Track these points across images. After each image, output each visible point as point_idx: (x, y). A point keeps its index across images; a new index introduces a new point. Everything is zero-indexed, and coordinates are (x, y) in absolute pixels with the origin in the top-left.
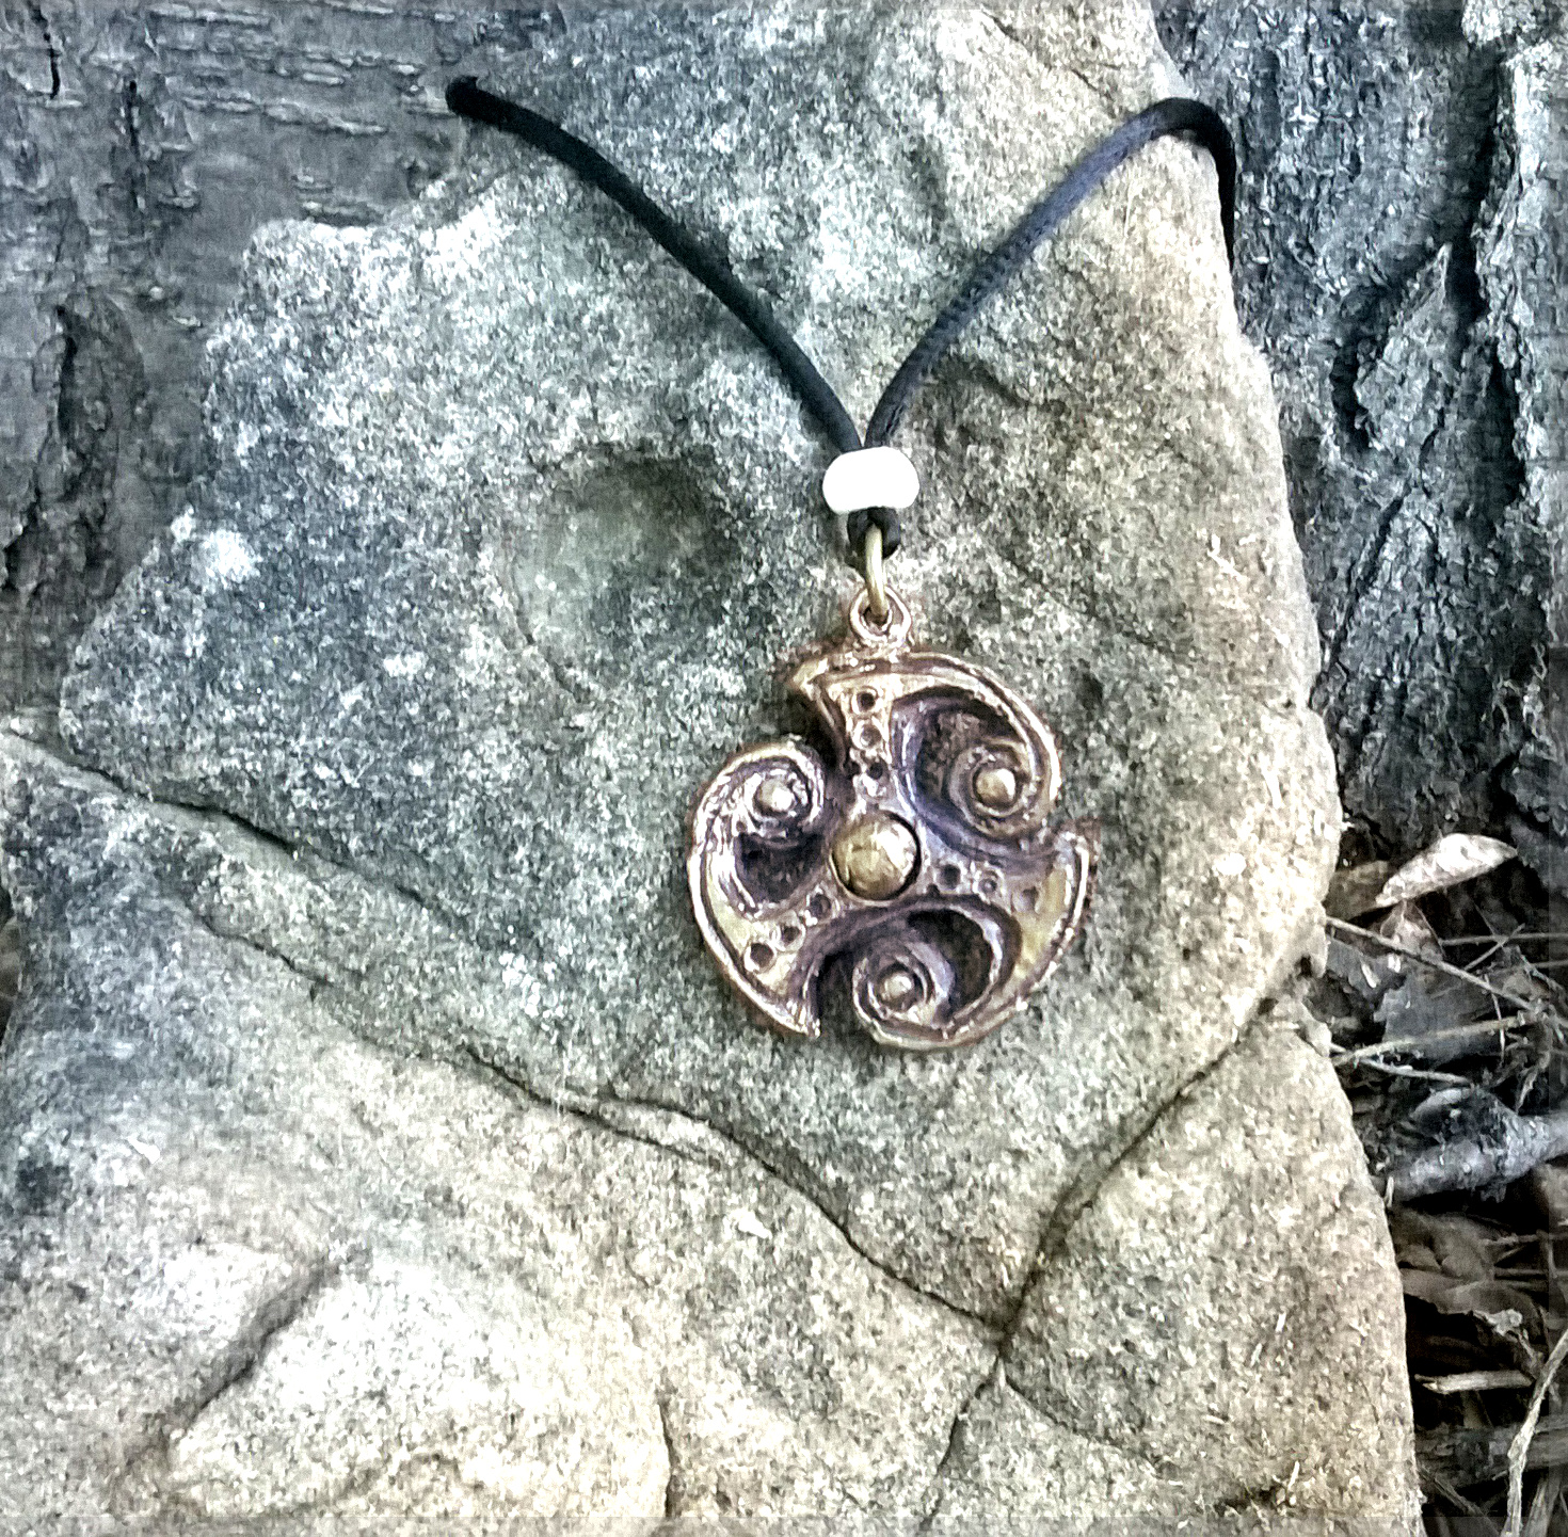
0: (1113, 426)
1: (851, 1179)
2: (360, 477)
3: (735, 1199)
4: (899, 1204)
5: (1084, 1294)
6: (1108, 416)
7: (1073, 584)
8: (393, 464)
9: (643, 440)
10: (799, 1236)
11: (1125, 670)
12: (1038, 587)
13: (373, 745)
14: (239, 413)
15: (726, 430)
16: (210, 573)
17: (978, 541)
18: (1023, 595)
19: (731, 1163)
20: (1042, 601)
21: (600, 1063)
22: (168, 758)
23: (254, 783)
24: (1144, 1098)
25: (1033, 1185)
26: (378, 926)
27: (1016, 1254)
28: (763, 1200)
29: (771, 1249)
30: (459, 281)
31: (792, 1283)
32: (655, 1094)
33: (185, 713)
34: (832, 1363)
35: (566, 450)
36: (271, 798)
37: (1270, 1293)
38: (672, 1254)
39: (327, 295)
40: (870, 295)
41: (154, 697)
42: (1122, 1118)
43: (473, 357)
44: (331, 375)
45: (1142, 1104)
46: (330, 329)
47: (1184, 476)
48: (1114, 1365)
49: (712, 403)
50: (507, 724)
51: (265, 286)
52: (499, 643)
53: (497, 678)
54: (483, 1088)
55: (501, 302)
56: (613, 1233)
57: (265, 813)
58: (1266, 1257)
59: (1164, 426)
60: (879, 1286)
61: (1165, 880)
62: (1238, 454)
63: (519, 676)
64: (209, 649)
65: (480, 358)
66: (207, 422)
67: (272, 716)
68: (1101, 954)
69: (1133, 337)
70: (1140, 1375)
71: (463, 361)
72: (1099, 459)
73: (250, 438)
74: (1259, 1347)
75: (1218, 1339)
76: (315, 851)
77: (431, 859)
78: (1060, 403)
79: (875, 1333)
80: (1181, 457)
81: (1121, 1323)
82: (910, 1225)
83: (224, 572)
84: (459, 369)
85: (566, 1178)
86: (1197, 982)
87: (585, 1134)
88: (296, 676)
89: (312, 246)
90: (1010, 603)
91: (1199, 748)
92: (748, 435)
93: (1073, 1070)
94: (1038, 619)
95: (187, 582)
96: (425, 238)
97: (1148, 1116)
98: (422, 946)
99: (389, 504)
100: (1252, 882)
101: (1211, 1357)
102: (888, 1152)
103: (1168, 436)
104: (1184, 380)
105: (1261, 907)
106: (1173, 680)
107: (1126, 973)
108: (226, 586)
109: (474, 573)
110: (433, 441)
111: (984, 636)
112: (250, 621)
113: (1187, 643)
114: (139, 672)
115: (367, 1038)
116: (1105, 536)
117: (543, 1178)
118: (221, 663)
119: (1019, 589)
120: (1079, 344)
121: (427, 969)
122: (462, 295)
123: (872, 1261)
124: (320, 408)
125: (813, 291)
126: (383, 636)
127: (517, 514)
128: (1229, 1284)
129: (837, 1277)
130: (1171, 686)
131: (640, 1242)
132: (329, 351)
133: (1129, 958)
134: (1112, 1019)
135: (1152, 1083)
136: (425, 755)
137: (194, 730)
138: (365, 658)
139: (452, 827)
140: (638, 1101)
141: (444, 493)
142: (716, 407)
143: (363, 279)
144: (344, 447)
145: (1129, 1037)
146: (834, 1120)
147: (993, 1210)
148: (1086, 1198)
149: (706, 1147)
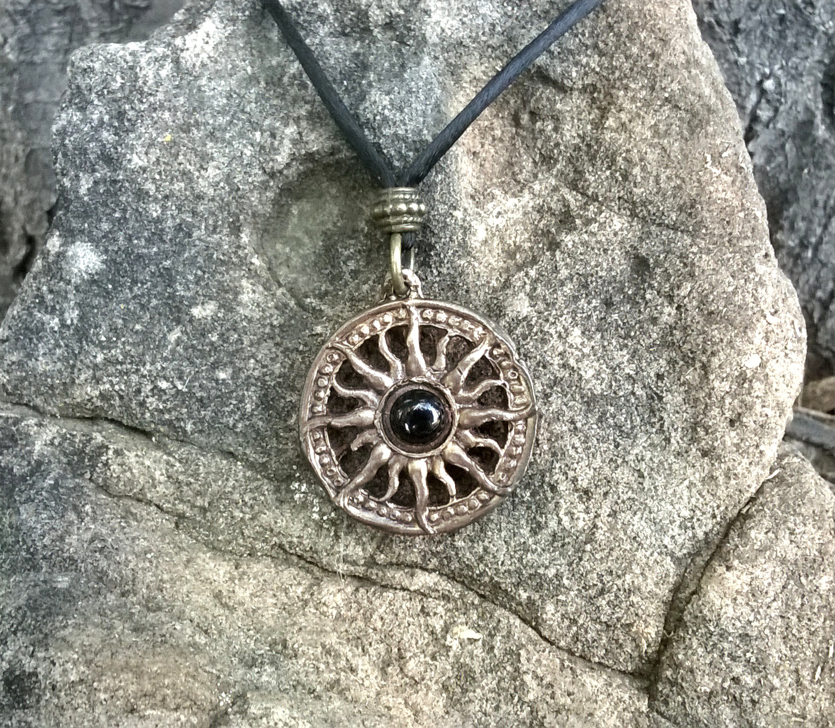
0: (630, 94)
1: (537, 597)
2: (160, 196)
3: (462, 619)
4: (571, 609)
5: (700, 651)
6: (626, 88)
7: (619, 198)
8: (179, 186)
9: (333, 147)
10: (508, 637)
11: (662, 247)
12: (596, 204)
13: (192, 363)
14: (79, 168)
15: (387, 131)
16: (76, 271)
17: (553, 182)
18: (588, 210)
19: (457, 596)
20: (601, 212)
21: (364, 543)
22: (65, 390)
23: (121, 398)
24: (719, 519)
25: (656, 584)
26: (211, 477)
27: (652, 630)
28: (481, 617)
29: (492, 648)
30: (203, 65)
31: (509, 668)
32: (401, 559)
33: (72, 360)
34: (544, 717)
35: (286, 161)
36: (133, 405)
37: (821, 633)
38: (428, 659)
39: (122, 86)
40: (463, 34)
41: (51, 352)
42: (706, 534)
43: (219, 112)
44: (132, 136)
45: (717, 523)
46: (127, 107)
47: (681, 119)
48: (727, 694)
49: (375, 115)
50: (272, 338)
51: (83, 86)
52: (261, 288)
53: (263, 311)
54: (292, 569)
55: (231, 76)
56: (389, 651)
57: (132, 416)
58: (816, 610)
59: (664, 89)
60: (567, 663)
61: (712, 377)
62: (713, 99)
63: (276, 308)
64: (81, 318)
65: (223, 112)
66: (59, 177)
67: (126, 354)
68: (676, 430)
69: (635, 36)
70: (746, 698)
71: (214, 116)
72: (623, 116)
73: (87, 182)
74: (819, 669)
75: (792, 668)
76: (165, 435)
77: (238, 430)
78: (594, 86)
79: (569, 695)
80: (677, 107)
81: (728, 667)
82: (581, 622)
83: (83, 268)
84: (211, 122)
85: (354, 619)
86: (742, 440)
87: (362, 590)
88: (138, 327)
89: (109, 56)
90: (581, 217)
91: (720, 290)
92: (401, 132)
93: (670, 508)
94: (601, 224)
95: (61, 279)
96: (178, 42)
97: (722, 530)
98: (241, 486)
99: (180, 210)
100: (767, 370)
101: (790, 680)
102: (558, 576)
103: (667, 95)
104: (673, 58)
105: (775, 386)
106: (695, 249)
107: (693, 440)
108: (86, 277)
109: (239, 247)
110: (201, 167)
111: (568, 240)
112: (104, 297)
113: (700, 224)
114: (40, 339)
115: (214, 549)
116: (636, 165)
117: (340, 622)
118: (90, 326)
119: (584, 207)
120: (601, 45)
121: (247, 499)
122: (207, 73)
123: (558, 648)
124: (128, 157)
125: (428, 35)
126: (188, 294)
127: (260, 207)
128: (794, 631)
129: (538, 661)
130: (693, 253)
131: (408, 655)
132: (129, 120)
133: (694, 430)
134: (690, 471)
135: (722, 508)
136: (225, 365)
137: (80, 370)
138: (179, 310)
139: (249, 408)
140: (391, 564)
141: (213, 200)
142: (378, 118)
143: (144, 72)
144: (147, 179)
145: (703, 481)
146: (520, 560)
147: (632, 605)
148: (693, 588)
149: (440, 588)
